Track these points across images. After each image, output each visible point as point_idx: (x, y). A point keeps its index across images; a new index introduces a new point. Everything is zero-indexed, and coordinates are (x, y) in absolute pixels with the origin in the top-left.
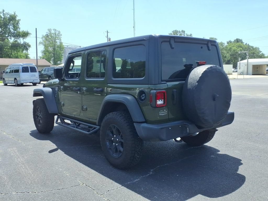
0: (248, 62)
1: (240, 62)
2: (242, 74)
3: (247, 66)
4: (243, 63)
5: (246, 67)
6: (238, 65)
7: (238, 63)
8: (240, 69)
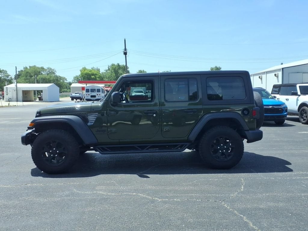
0: (17, 87)
1: (7, 86)
2: (10, 100)
3: (16, 91)
4: (11, 88)
5: (15, 93)
6: (5, 90)
7: (5, 87)
8: (7, 95)
